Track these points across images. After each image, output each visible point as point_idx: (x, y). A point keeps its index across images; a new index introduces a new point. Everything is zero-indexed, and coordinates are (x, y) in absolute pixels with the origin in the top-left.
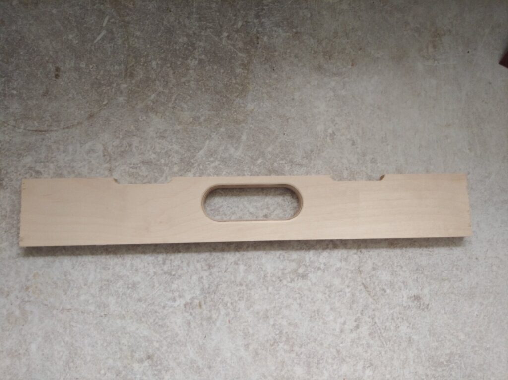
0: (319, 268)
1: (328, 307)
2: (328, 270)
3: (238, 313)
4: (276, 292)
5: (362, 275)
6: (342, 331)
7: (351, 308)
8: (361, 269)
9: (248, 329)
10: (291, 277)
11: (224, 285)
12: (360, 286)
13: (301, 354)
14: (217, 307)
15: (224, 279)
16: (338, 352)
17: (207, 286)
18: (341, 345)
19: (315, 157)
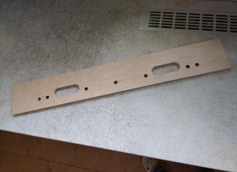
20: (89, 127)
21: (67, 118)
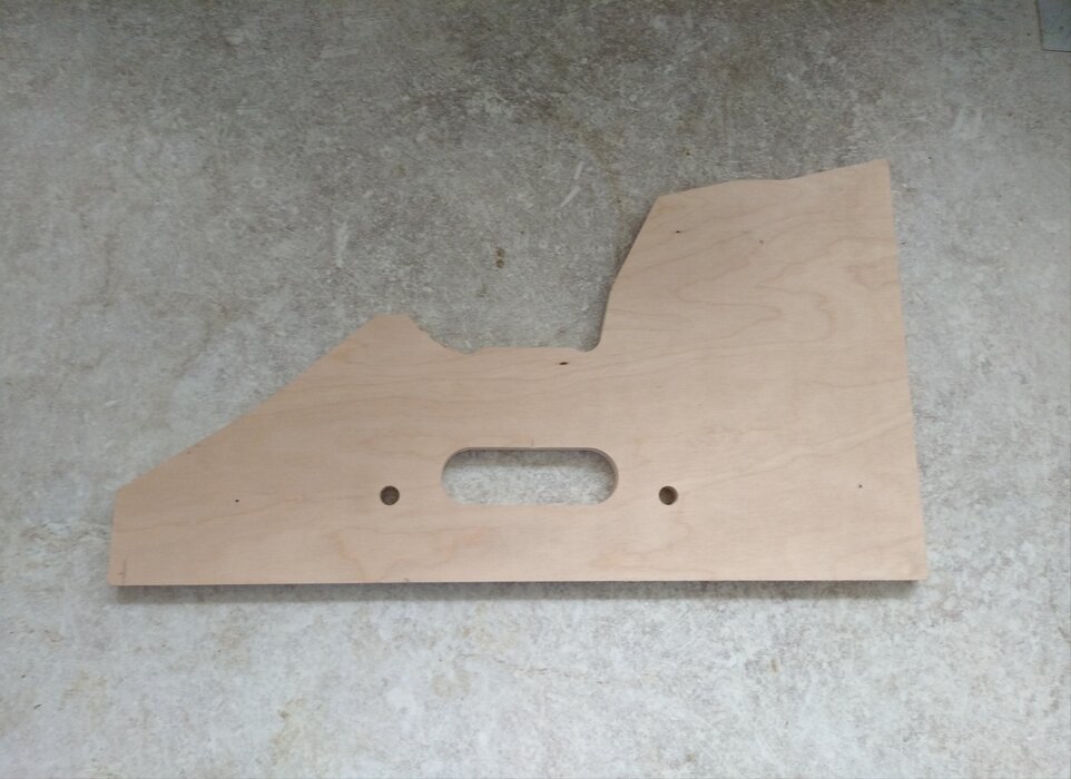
0: (981, 601)
1: (1002, 671)
2: (997, 605)
3: (843, 681)
4: (907, 644)
5: (1057, 613)
6: (1029, 714)
7: (1042, 672)
8: (1055, 602)
9: (861, 710)
10: (933, 616)
11: (815, 631)
12: (1055, 632)
13: (960, 753)
14: (803, 670)
15: (813, 620)
16: (1025, 750)
17: (783, 632)
18: (1029, 738)
19: (958, 403)
20: (921, 716)
21: (759, 682)
